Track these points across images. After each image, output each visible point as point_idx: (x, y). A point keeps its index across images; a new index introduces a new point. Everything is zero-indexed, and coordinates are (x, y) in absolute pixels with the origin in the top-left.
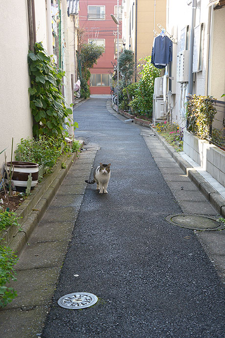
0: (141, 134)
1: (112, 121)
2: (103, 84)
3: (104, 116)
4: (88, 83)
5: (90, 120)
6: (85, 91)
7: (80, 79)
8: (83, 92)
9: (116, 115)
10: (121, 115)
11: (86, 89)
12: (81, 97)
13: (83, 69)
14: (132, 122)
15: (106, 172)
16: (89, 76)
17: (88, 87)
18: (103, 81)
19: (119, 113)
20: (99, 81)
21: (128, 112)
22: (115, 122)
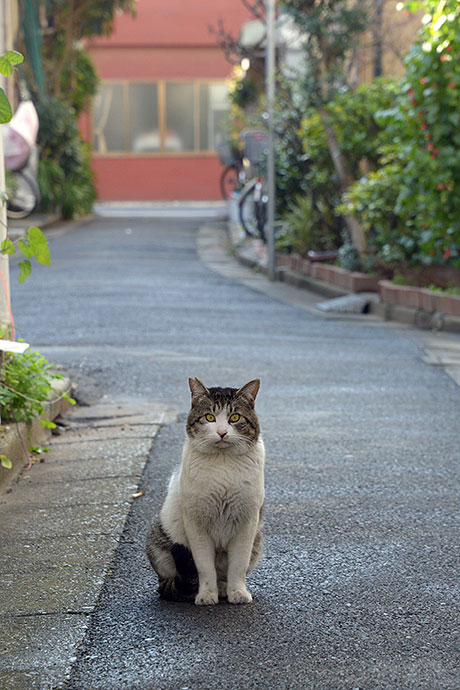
0: (432, 358)
1: (239, 307)
2: (173, 143)
3: (187, 285)
4: (79, 125)
5: (98, 302)
6: (67, 171)
7: (35, 99)
8: (53, 180)
9: (260, 283)
10: (293, 282)
11: (69, 162)
12: (42, 207)
13: (54, 45)
14: (367, 309)
15: (231, 431)
16: (89, 87)
17: (82, 154)
18: (175, 123)
19: (280, 277)
20: (150, 123)
21: (333, 261)
22: (260, 312)
